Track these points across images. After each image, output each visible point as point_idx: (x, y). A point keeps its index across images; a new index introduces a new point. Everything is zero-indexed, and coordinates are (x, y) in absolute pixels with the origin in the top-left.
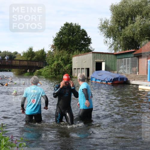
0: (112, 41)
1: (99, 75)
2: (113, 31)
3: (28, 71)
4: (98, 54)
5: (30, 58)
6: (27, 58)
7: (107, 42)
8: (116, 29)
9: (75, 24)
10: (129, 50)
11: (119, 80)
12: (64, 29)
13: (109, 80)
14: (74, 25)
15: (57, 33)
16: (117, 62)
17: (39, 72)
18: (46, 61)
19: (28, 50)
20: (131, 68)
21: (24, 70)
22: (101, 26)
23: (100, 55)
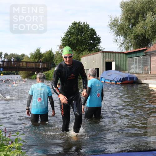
0: (122, 40)
1: (108, 75)
2: (123, 29)
3: (36, 73)
4: (108, 54)
5: (37, 59)
6: (35, 59)
7: (116, 41)
8: (127, 27)
9: (84, 23)
10: (140, 48)
11: (128, 79)
12: (72, 29)
13: (119, 80)
14: (82, 24)
15: (65, 33)
16: (128, 61)
17: (47, 74)
18: (53, 62)
19: (35, 51)
20: (143, 67)
21: (31, 72)
22: (111, 24)
23: (109, 54)
